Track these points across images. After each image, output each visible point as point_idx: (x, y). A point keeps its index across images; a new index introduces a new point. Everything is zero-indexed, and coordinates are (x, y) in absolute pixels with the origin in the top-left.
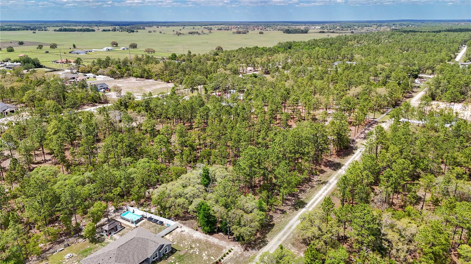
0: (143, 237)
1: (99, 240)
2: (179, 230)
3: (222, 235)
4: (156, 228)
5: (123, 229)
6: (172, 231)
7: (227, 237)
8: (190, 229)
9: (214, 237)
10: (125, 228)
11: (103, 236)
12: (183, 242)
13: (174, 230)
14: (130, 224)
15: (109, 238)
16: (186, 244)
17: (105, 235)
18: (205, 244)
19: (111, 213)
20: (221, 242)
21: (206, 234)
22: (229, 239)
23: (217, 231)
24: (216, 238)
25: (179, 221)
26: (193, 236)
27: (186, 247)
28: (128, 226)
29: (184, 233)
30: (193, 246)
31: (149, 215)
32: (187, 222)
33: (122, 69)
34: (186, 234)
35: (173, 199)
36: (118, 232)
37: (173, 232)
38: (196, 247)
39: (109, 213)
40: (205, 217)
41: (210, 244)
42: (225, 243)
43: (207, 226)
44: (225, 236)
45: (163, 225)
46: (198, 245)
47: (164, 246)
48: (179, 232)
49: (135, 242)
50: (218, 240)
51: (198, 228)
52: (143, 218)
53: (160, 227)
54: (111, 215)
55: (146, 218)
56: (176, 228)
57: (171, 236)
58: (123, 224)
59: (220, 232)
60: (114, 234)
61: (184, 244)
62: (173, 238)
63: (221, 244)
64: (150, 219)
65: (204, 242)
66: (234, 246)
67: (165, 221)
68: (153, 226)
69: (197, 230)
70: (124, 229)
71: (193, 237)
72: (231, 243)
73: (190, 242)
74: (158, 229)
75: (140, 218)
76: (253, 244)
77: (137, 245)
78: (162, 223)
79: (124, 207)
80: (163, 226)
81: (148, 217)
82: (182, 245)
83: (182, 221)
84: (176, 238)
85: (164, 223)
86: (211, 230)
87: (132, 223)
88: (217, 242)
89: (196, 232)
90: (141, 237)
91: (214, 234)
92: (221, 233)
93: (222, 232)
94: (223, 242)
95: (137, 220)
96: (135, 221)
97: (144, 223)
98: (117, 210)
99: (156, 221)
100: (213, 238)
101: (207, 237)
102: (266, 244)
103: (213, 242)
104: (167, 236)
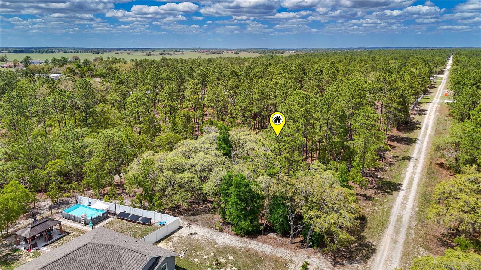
0: (109, 243)
1: (7, 259)
2: (185, 232)
3: (276, 237)
4: (135, 232)
5: (65, 236)
6: (170, 235)
7: (288, 241)
8: (206, 230)
9: (261, 242)
10: (69, 233)
11: (16, 250)
12: (198, 253)
13: (174, 232)
14: (82, 227)
15: (31, 254)
16: (205, 257)
17: (23, 249)
18: (246, 256)
19: (43, 210)
20: (278, 250)
21: (242, 237)
22: (292, 243)
23: (264, 229)
24: (265, 242)
25: (182, 217)
26: (217, 241)
27: (207, 263)
28: (76, 230)
29: (196, 237)
30: (222, 260)
31: (120, 209)
32: (198, 217)
33: (82, 68)
34: (201, 238)
35: (168, 173)
36: (52, 242)
37: (173, 235)
38: (230, 263)
39: (40, 211)
40: (241, 200)
41: (258, 256)
42: (288, 252)
43: (245, 220)
44: (282, 239)
45: (150, 225)
46: (231, 258)
47: (161, 261)
48: (185, 235)
49: (89, 255)
50: (270, 246)
51: (224, 228)
52: (109, 215)
53: (143, 229)
54: (42, 214)
55: (115, 214)
56: (178, 229)
57: (171, 244)
58: (66, 226)
59: (269, 233)
60: (44, 246)
61: (200, 258)
62: (173, 247)
63: (280, 255)
64: (123, 216)
65: (243, 252)
66: (309, 258)
67: (155, 217)
68: (130, 228)
69: (221, 231)
70: (68, 236)
71: (216, 244)
72: (298, 250)
73: (212, 254)
74: (140, 232)
75: (103, 215)
76: (344, 251)
77: (92, 261)
78: (147, 221)
79: (71, 199)
80: (151, 227)
81: (118, 212)
82: (196, 260)
83: (187, 217)
84: (182, 247)
85: (152, 221)
86: (253, 226)
87: (86, 224)
88: (269, 250)
89: (221, 234)
90: (103, 243)
91: (259, 237)
92: (271, 235)
93: (274, 232)
94: (283, 250)
95: (96, 218)
96: (93, 220)
97: (110, 223)
98: (56, 205)
99: (135, 219)
100: (260, 244)
101: (245, 242)
102: (374, 250)
103: (262, 252)
104: (162, 245)
